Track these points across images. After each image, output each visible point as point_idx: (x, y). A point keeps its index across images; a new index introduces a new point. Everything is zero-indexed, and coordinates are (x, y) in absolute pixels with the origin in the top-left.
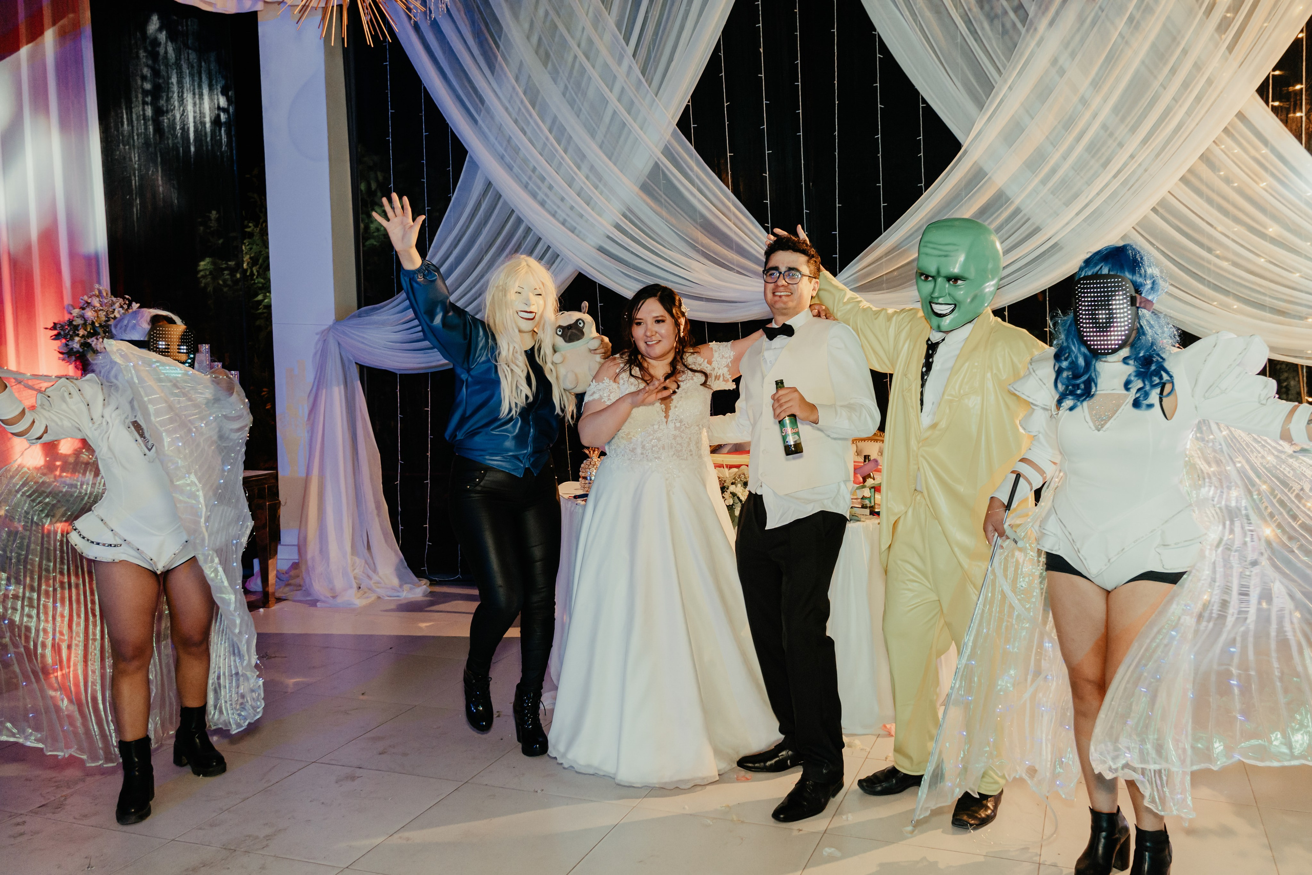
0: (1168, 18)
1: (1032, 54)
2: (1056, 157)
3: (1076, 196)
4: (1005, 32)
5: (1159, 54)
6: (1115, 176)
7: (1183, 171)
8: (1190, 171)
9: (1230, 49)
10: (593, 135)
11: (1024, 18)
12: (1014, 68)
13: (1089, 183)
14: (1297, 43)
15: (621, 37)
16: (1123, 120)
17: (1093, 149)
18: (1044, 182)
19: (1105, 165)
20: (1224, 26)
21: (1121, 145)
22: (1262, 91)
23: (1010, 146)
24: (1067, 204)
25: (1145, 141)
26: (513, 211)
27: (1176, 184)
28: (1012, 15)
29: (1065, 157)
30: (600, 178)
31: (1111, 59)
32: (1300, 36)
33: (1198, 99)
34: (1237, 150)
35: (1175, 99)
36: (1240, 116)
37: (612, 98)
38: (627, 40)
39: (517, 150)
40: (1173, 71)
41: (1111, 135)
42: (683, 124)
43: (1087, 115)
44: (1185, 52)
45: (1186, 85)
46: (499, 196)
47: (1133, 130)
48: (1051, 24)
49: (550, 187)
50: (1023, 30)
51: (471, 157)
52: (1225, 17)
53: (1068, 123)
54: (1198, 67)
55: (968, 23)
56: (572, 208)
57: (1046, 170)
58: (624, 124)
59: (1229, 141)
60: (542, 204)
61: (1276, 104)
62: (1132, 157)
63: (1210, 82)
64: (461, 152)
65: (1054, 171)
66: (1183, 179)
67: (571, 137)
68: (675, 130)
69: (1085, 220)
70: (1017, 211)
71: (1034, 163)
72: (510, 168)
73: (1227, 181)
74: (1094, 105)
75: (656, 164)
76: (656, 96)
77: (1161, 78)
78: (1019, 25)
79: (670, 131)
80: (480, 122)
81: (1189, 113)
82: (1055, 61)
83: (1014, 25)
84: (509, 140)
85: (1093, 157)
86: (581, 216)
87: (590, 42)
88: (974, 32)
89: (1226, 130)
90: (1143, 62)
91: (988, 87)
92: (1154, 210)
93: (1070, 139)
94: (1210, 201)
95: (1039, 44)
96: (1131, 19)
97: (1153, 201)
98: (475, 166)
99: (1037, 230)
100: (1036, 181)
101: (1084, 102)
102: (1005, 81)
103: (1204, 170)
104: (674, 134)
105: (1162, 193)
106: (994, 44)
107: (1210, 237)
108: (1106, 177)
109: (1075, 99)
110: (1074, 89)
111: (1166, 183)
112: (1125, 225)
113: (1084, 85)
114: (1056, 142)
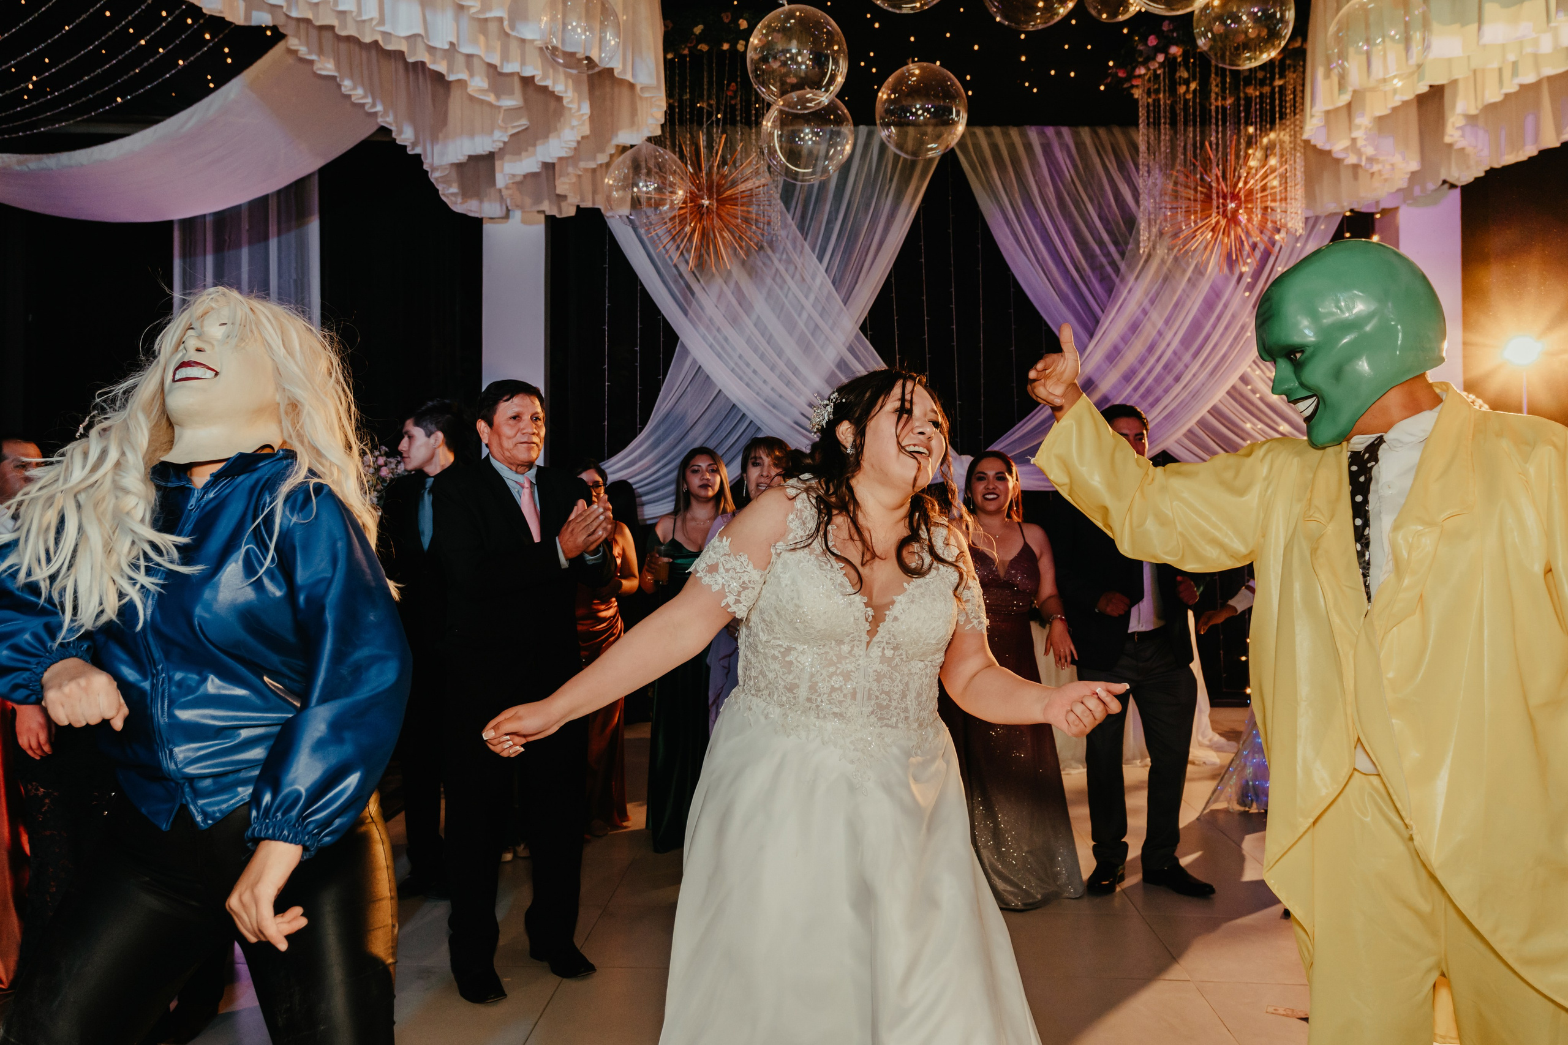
0: (1213, 282)
1: (1125, 300)
2: (1143, 372)
3: (1157, 400)
4: (1105, 281)
5: (1209, 305)
6: (1185, 386)
7: (1227, 386)
8: (1233, 387)
10: (791, 335)
11: (1117, 270)
12: (1113, 309)
13: (1166, 391)
15: (814, 257)
16: (1187, 349)
17: (1166, 367)
18: (1136, 389)
19: (1177, 379)
21: (1186, 366)
23: (1111, 363)
24: (1152, 405)
25: (1201, 366)
26: (720, 391)
27: (1223, 397)
28: (1109, 269)
29: (1149, 372)
30: (796, 369)
31: (1178, 306)
33: (1235, 339)
34: (1258, 372)
35: (1222, 336)
37: (808, 304)
38: (820, 259)
39: (726, 339)
40: (1219, 318)
41: (1180, 359)
42: (864, 328)
43: (1163, 345)
44: (1226, 306)
45: (1226, 328)
46: (708, 376)
47: (1194, 357)
48: (1137, 278)
49: (755, 372)
50: (1117, 281)
51: (683, 345)
53: (1151, 349)
56: (773, 389)
58: (817, 326)
59: (1254, 366)
60: (748, 385)
62: (1194, 375)
64: (672, 338)
65: (1141, 382)
66: (1228, 393)
67: (771, 336)
68: (858, 333)
69: (1164, 418)
71: (1127, 378)
72: (719, 356)
73: (1254, 392)
74: (1169, 336)
75: (841, 357)
76: (845, 305)
77: (1211, 323)
78: (1114, 276)
79: (854, 334)
80: (690, 312)
81: (1231, 346)
82: (1141, 305)
83: (1110, 277)
84: (719, 330)
85: (1169, 373)
87: (789, 261)
89: (1254, 362)
90: (1198, 310)
91: (1097, 321)
92: (1209, 412)
93: (1152, 361)
94: (1243, 406)
95: (1130, 290)
96: (1189, 280)
97: (1209, 407)
98: (685, 351)
100: (1129, 389)
101: (1160, 333)
102: (1107, 317)
103: (1242, 387)
104: (857, 337)
105: (1214, 401)
106: (1099, 290)
108: (1178, 388)
109: (1155, 333)
110: (1154, 325)
111: (1218, 396)
112: (1191, 422)
113: (1160, 324)
114: (1142, 361)
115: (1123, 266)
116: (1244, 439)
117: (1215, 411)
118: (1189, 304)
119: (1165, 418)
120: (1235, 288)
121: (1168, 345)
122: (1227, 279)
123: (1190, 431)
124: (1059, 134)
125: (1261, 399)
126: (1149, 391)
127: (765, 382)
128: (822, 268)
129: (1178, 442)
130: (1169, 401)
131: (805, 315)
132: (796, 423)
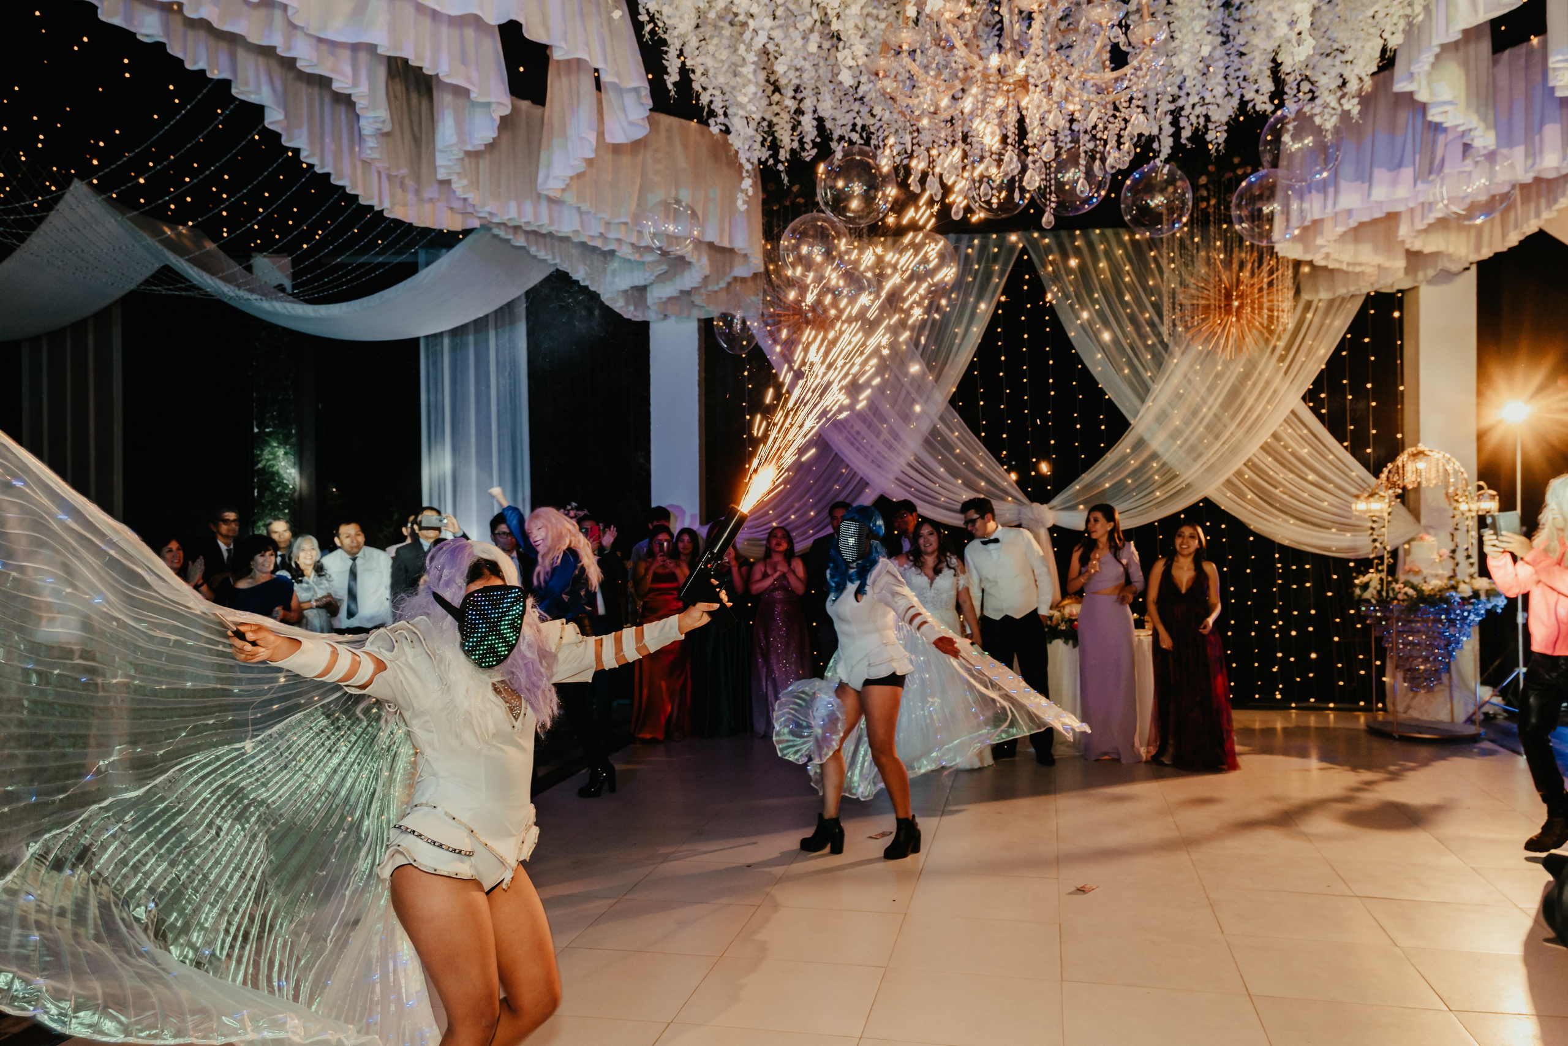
0: (1250, 355)
1: (1172, 371)
2: (1188, 432)
3: (1200, 455)
4: (1154, 356)
5: (1246, 376)
6: (1224, 443)
7: (1261, 443)
8: (1266, 443)
9: (1286, 373)
10: (893, 407)
11: (1166, 348)
12: (1162, 379)
13: (1208, 447)
14: (1322, 370)
16: (1226, 411)
17: (1209, 428)
18: (1181, 447)
19: (1217, 437)
20: (1282, 359)
21: (1225, 426)
22: (1304, 398)
23: (1160, 426)
24: (1195, 460)
25: (1239, 424)
26: (837, 454)
27: (1257, 451)
28: (1159, 346)
29: (1193, 432)
31: (1218, 376)
32: (1323, 367)
33: (1268, 402)
34: (1290, 431)
35: (1257, 400)
36: (1293, 412)
38: (917, 347)
40: (1254, 385)
41: (1219, 420)
42: (953, 402)
43: (1205, 408)
44: (1260, 374)
45: (1261, 393)
46: (827, 443)
47: (1233, 417)
48: (1183, 353)
50: (1166, 356)
52: (1281, 355)
53: (1195, 413)
54: (1268, 383)
55: (1132, 348)
56: (878, 452)
57: (1182, 439)
58: (913, 400)
59: (1286, 425)
60: (858, 449)
61: (1311, 404)
62: (1232, 434)
63: (1275, 392)
65: (1186, 440)
66: (1262, 448)
67: (877, 409)
68: (947, 406)
70: (1164, 464)
71: (1175, 434)
73: (1286, 447)
74: (1210, 401)
75: (935, 426)
76: (937, 384)
77: (1247, 388)
78: (1163, 352)
79: (944, 406)
81: (1264, 408)
82: (1185, 375)
83: (1160, 353)
85: (1210, 433)
86: (884, 457)
88: (1136, 355)
89: (1285, 420)
91: (1147, 390)
92: (1245, 464)
93: (1196, 422)
94: (1275, 459)
95: (1176, 365)
97: (1244, 460)
99: (1176, 476)
100: (1175, 447)
101: (1203, 400)
102: (1157, 387)
103: (1274, 443)
104: (946, 408)
105: (1249, 455)
106: (1151, 364)
107: (1276, 480)
108: (1218, 445)
109: (1198, 399)
110: (1198, 393)
111: (1252, 449)
112: (1229, 473)
113: (1203, 391)
114: (1187, 423)
115: (1171, 345)
116: (1276, 488)
117: (1250, 464)
118: (1229, 373)
119: (1207, 470)
120: (1270, 358)
121: (1210, 409)
122: (1262, 352)
123: (1229, 481)
124: (1118, 237)
125: (1293, 454)
126: (1193, 448)
127: (872, 446)
128: (918, 353)
129: (1218, 490)
130: (1210, 457)
131: (904, 392)
132: (897, 479)
